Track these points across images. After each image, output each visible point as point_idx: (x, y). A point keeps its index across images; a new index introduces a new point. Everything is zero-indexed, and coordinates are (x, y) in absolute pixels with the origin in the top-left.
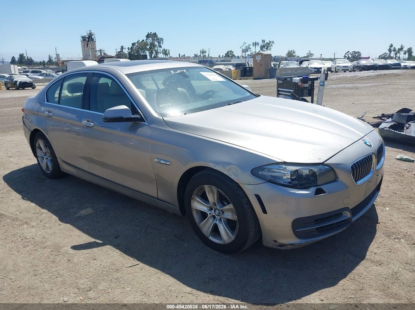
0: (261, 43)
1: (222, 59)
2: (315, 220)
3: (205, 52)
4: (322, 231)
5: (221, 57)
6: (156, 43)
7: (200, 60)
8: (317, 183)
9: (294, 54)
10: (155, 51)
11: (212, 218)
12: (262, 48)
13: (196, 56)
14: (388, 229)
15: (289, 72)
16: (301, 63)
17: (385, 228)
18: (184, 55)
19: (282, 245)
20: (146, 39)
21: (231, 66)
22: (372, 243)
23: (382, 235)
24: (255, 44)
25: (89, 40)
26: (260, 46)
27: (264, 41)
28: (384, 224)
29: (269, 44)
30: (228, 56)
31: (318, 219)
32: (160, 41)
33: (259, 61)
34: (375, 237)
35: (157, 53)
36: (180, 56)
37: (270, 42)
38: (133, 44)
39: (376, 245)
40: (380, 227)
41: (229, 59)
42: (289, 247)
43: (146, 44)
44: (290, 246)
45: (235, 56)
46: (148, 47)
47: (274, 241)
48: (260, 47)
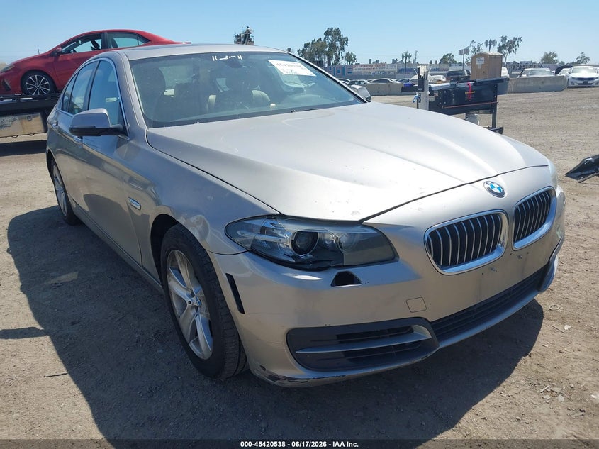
0: (499, 42)
1: (435, 68)
2: (339, 337)
3: (410, 56)
4: (359, 359)
5: (433, 63)
6: (338, 44)
7: (401, 68)
8: (343, 262)
9: (555, 59)
10: (336, 55)
11: (194, 310)
12: (500, 49)
13: (395, 62)
14: (541, 370)
15: (532, 84)
16: (558, 70)
17: (536, 367)
18: (377, 61)
19: (275, 378)
20: (325, 38)
21: (442, 76)
22: (491, 395)
23: (522, 382)
24: (490, 43)
25: (245, 40)
26: (497, 46)
27: (504, 39)
28: (539, 359)
29: (512, 42)
30: (445, 62)
31: (347, 335)
32: (344, 41)
33: (480, 67)
34: (504, 383)
35: (338, 59)
36: (370, 63)
37: (515, 39)
38: (306, 45)
39: (496, 401)
40: (528, 364)
41: (445, 66)
42: (287, 384)
43: (324, 45)
44: (286, 382)
45: (456, 62)
46: (327, 50)
47: (262, 367)
48: (498, 48)
